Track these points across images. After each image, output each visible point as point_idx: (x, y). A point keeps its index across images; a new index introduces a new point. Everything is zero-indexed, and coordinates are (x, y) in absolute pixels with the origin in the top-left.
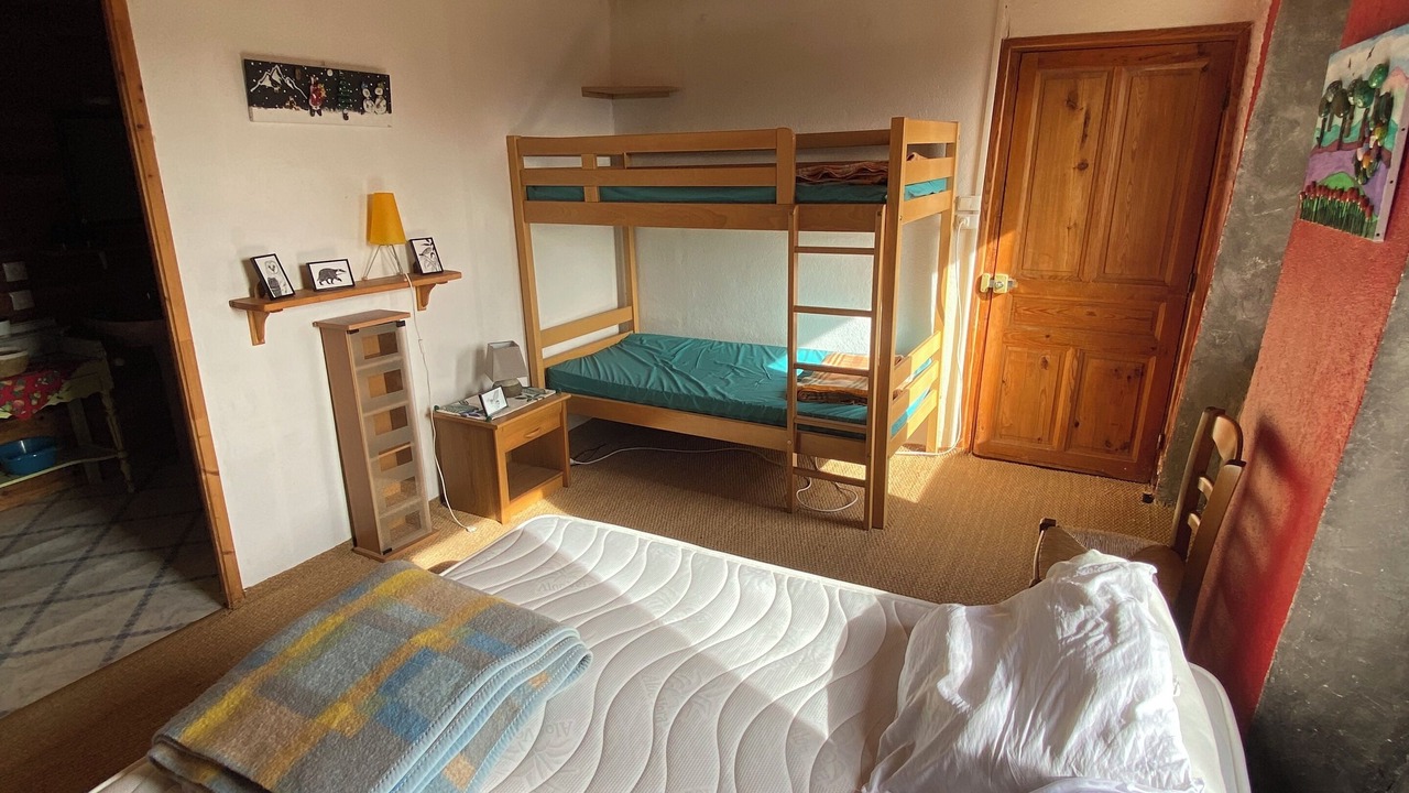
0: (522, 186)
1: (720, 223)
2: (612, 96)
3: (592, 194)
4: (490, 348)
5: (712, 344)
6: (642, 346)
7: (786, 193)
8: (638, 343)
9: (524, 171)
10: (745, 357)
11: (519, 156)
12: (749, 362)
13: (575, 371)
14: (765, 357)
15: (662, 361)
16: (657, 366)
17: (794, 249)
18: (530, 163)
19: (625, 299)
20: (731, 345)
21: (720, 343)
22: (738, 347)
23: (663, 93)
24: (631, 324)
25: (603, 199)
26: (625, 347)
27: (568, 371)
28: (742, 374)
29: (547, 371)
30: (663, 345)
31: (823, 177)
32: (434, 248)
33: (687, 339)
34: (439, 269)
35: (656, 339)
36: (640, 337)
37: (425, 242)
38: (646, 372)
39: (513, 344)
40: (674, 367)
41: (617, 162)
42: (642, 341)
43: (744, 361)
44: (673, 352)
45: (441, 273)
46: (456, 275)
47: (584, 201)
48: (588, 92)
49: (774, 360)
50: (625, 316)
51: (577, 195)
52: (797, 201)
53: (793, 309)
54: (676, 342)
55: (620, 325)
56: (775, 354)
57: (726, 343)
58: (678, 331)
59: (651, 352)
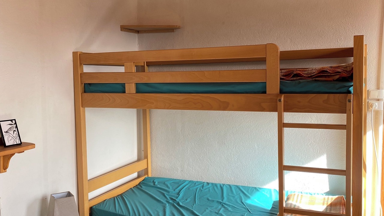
0: (82, 83)
1: (224, 107)
2: (138, 32)
3: (131, 88)
4: (52, 197)
5: (202, 185)
6: (155, 187)
7: (273, 87)
8: (152, 184)
9: (83, 74)
10: (228, 195)
11: (81, 64)
12: (232, 198)
13: (111, 210)
14: (242, 195)
15: (172, 199)
16: (168, 202)
17: (282, 125)
18: (87, 69)
19: (143, 155)
20: (216, 185)
21: (208, 184)
22: (221, 186)
23: (170, 29)
24: (146, 171)
25: (138, 91)
26: (144, 188)
27: (106, 209)
28: (230, 209)
29: (91, 209)
30: (169, 185)
31: (294, 76)
32: (16, 127)
33: (185, 181)
34: (19, 142)
35: (164, 181)
36: (153, 180)
37: (10, 122)
38: (162, 208)
39: (69, 195)
40: (181, 204)
41: (140, 69)
42: (154, 183)
43: (228, 198)
44: (177, 190)
45: (20, 145)
46: (31, 145)
47: (125, 92)
48: (125, 29)
49: (249, 197)
50: (142, 165)
51: (121, 89)
52: (282, 92)
53: (282, 168)
54: (178, 183)
55: (138, 173)
56: (248, 192)
57: (212, 184)
58: (178, 175)
59: (162, 192)
